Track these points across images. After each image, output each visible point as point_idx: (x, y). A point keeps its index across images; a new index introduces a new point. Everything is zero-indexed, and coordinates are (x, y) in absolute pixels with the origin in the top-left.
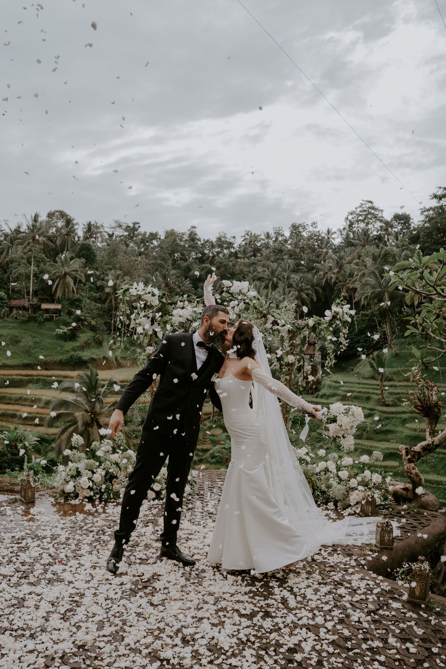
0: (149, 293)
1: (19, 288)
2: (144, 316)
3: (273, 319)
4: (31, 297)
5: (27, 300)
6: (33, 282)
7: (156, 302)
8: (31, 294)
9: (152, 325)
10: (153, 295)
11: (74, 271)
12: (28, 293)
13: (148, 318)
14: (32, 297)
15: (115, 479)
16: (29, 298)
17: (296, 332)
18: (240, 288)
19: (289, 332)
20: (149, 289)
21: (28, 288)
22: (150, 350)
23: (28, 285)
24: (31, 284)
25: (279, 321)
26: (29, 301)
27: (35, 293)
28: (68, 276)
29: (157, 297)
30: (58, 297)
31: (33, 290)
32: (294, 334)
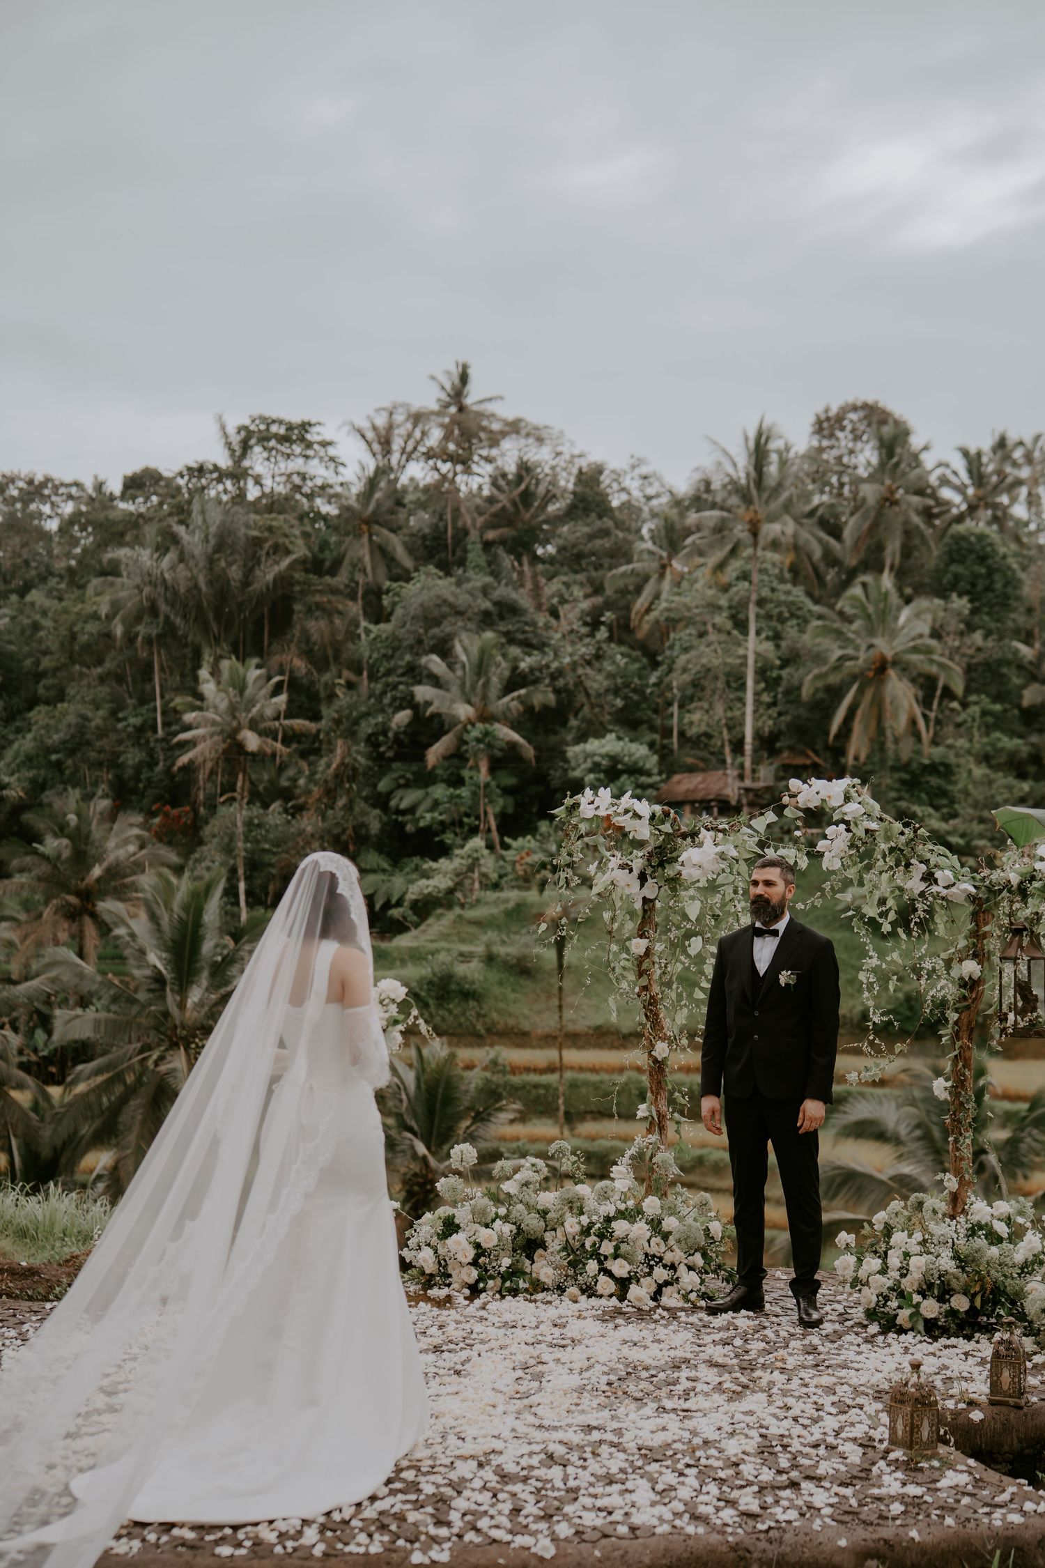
0: (627, 811)
1: (703, 728)
2: (622, 867)
3: (923, 868)
4: (748, 763)
5: (732, 773)
6: (757, 702)
7: (643, 831)
8: (748, 747)
9: (642, 886)
10: (637, 816)
11: (915, 650)
12: (738, 747)
13: (631, 871)
14: (756, 761)
15: (540, 1251)
16: (742, 766)
17: (988, 900)
18: (823, 795)
19: (972, 899)
20: (626, 801)
21: (734, 725)
22: (637, 946)
23: (737, 713)
24: (749, 709)
25: (938, 874)
26: (741, 777)
27: (768, 744)
28: (892, 673)
29: (646, 821)
30: (856, 758)
31: (757, 735)
32: (980, 905)
